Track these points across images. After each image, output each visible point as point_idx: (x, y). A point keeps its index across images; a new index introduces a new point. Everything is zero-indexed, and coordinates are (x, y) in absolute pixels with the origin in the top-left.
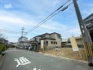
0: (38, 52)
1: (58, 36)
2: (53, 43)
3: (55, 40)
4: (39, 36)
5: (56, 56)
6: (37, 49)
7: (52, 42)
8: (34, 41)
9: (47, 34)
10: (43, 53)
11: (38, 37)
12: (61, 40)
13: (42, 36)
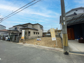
0: (18, 42)
1: (40, 27)
2: (36, 33)
3: (37, 30)
4: (20, 25)
5: (37, 45)
6: (17, 40)
7: (34, 33)
8: (14, 31)
9: (29, 24)
10: (24, 43)
11: (19, 27)
12: (43, 31)
13: (24, 26)
